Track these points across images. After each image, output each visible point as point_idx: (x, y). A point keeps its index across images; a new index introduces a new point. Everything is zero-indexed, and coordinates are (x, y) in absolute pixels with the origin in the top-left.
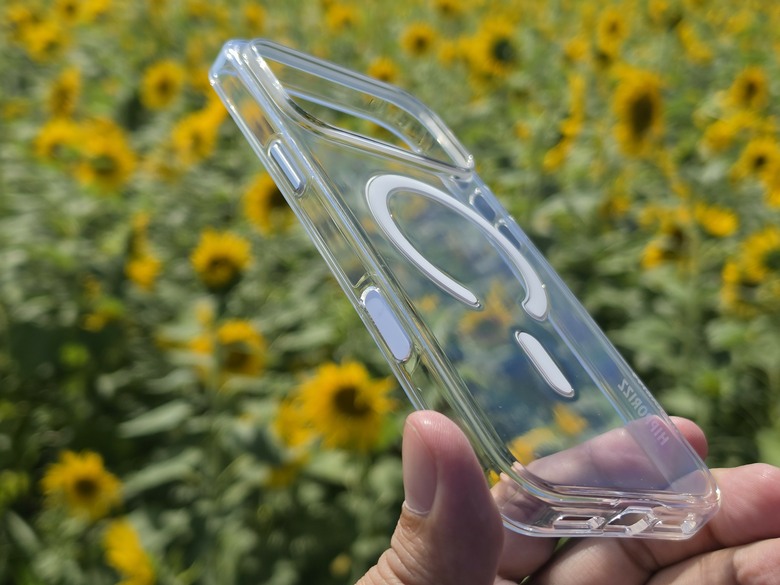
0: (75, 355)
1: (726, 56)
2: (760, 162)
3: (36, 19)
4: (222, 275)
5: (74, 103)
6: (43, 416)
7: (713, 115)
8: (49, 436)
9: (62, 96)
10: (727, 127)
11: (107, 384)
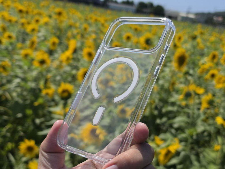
0: (29, 112)
1: (208, 48)
2: (213, 76)
3: (29, 23)
4: (66, 94)
5: (36, 45)
6: (20, 128)
7: (204, 63)
8: (22, 134)
9: (33, 43)
10: (207, 66)
11: (38, 121)
